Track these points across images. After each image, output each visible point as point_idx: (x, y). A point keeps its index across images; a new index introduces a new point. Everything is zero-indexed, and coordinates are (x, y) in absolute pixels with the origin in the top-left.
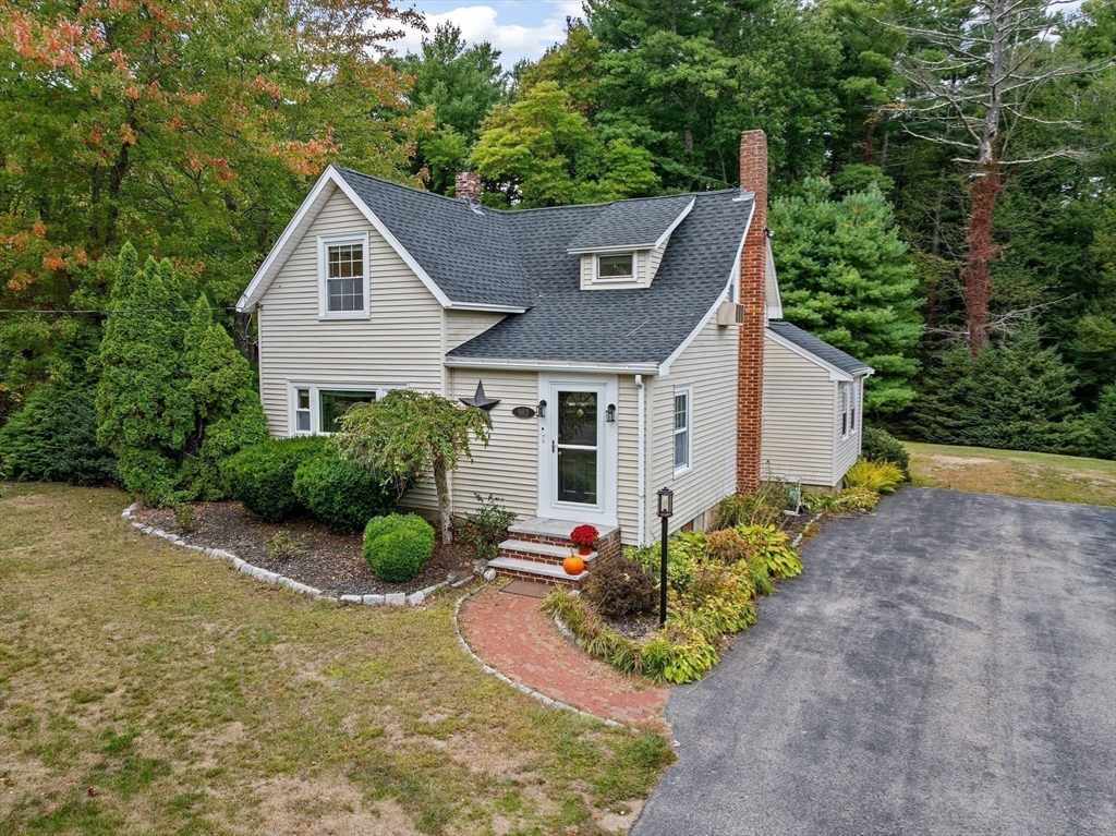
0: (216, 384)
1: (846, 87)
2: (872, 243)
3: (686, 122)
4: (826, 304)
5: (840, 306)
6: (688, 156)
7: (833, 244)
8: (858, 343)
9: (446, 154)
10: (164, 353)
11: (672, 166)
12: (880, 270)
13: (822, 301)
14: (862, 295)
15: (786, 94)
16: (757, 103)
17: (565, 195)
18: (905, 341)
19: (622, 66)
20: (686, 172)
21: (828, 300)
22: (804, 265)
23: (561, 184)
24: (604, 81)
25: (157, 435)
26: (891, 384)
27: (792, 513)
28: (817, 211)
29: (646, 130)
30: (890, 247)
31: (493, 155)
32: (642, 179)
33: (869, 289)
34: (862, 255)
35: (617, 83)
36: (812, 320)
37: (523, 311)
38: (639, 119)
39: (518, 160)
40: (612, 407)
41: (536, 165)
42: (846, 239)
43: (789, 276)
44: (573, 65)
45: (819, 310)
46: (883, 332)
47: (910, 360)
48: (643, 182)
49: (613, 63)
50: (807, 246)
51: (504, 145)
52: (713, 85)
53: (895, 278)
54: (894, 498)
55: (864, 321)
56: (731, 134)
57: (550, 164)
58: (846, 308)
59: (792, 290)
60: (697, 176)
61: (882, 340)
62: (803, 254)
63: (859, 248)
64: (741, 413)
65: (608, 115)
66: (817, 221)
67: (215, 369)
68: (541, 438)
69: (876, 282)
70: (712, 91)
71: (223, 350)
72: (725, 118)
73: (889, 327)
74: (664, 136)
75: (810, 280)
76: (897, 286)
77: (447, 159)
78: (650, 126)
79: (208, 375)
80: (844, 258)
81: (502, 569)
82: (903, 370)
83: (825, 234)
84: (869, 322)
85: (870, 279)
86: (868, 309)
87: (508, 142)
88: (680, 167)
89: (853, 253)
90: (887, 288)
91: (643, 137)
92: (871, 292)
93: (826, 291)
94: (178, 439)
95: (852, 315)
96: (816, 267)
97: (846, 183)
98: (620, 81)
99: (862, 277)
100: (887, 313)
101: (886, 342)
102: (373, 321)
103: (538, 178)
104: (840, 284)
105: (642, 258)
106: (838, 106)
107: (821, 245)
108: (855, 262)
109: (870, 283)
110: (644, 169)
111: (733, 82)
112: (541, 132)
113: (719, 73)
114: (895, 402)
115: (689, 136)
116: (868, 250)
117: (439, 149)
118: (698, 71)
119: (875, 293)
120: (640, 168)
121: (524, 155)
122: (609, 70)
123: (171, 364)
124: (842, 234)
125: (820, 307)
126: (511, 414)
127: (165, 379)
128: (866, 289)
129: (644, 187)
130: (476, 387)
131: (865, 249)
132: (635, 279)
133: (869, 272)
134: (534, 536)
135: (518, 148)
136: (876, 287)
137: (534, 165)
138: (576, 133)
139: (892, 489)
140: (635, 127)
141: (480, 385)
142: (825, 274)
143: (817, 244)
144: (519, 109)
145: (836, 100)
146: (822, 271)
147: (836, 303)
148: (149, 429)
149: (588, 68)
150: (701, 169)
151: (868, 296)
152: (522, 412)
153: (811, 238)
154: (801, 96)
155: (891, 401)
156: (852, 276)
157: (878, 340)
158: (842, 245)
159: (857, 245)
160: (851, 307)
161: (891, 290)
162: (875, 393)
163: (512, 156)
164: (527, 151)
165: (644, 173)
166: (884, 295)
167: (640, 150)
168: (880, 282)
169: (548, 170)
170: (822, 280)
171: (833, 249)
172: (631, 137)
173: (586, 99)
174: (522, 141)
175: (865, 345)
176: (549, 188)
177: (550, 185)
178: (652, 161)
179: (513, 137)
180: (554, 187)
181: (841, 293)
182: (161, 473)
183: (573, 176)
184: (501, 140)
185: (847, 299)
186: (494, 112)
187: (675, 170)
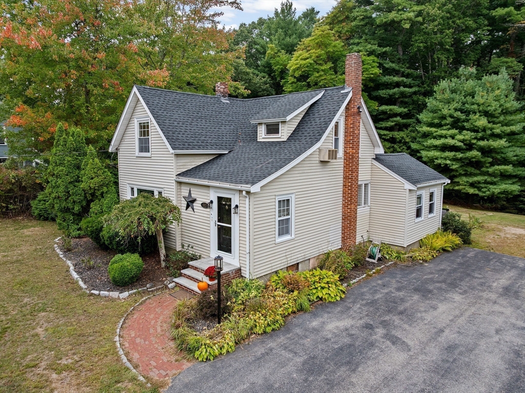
0: (91, 185)
1: (493, 14)
2: (497, 103)
3: (397, 42)
4: (467, 137)
5: (475, 138)
6: (399, 59)
7: (473, 104)
8: (486, 158)
9: (281, 65)
10: (71, 171)
11: (389, 65)
12: (502, 118)
13: (464, 135)
14: (489, 132)
15: (453, 22)
16: (434, 29)
17: (331, 82)
18: (515, 158)
19: (363, 15)
20: (397, 68)
21: (467, 135)
22: (455, 115)
23: (329, 77)
24: (353, 24)
25: (68, 207)
26: (507, 182)
27: (373, 261)
28: (465, 86)
29: (375, 47)
30: (508, 105)
31: (296, 65)
32: (371, 72)
33: (494, 129)
34: (490, 110)
35: (360, 24)
36: (457, 146)
37: (227, 152)
38: (372, 42)
39: (308, 66)
40: (237, 206)
41: (317, 68)
42: (481, 101)
43: (447, 122)
44: (339, 17)
45: (463, 141)
46: (502, 153)
47: (521, 168)
48: (372, 74)
49: (358, 14)
50: (459, 106)
51: (302, 59)
52: (408, 21)
53: (513, 122)
54: (449, 255)
55: (489, 147)
56: (420, 47)
57: (324, 67)
58: (479, 140)
59: (449, 129)
60: (403, 70)
61: (501, 157)
62: (456, 110)
63: (489, 106)
64: (345, 206)
65: (356, 41)
66: (466, 91)
67: (92, 178)
68: (211, 219)
69: (498, 125)
70: (406, 25)
71: (95, 170)
72: (417, 38)
73: (506, 149)
74: (384, 50)
75: (460, 124)
76: (511, 127)
77: (282, 67)
78: (377, 45)
79: (89, 180)
80: (480, 112)
81: (178, 284)
82: (515, 174)
83: (469, 99)
84: (492, 147)
85: (494, 123)
86: (491, 140)
87: (304, 58)
88: (393, 65)
89: (486, 109)
90: (505, 128)
91: (374, 51)
92: (495, 131)
93: (468, 130)
94: (77, 208)
95: (482, 143)
96: (463, 117)
97: (493, 68)
98: (362, 23)
99: (489, 122)
100: (502, 142)
101: (504, 158)
102: (152, 158)
103: (317, 75)
104: (476, 126)
105: (283, 125)
106: (488, 26)
107: (466, 105)
108: (486, 114)
109: (495, 126)
110: (372, 67)
111: (420, 19)
112: (319, 51)
113: (412, 15)
114: (507, 192)
115: (400, 49)
116: (494, 106)
117: (278, 63)
118: (401, 14)
119: (497, 131)
120: (370, 67)
121: (311, 64)
122: (357, 17)
123: (74, 176)
124: (478, 99)
125: (463, 139)
126: (200, 205)
127: (70, 183)
128: (491, 129)
129: (372, 76)
130: (188, 192)
131: (492, 106)
132: (280, 136)
133: (495, 119)
134: (197, 268)
135: (308, 60)
136: (498, 128)
137: (316, 69)
138: (337, 51)
139: (450, 249)
140: (369, 46)
141: (190, 191)
142: (467, 121)
143: (464, 104)
144: (310, 41)
145: (486, 22)
146: (466, 119)
147: (473, 137)
148: (64, 204)
149: (347, 17)
150: (405, 66)
151: (493, 133)
152: (205, 205)
153: (461, 101)
154: (462, 23)
155: (504, 191)
156: (482, 122)
157: (499, 157)
158: (479, 105)
159: (487, 105)
160: (482, 139)
161: (508, 129)
162: (495, 187)
163: (305, 64)
164: (312, 62)
165: (372, 69)
166: (504, 132)
167: (372, 58)
168: (500, 125)
169: (322, 70)
170: (465, 124)
171: (473, 107)
172: (367, 51)
173: (345, 33)
174: (310, 57)
175: (490, 160)
176: (323, 80)
177: (323, 78)
178: (377, 63)
179: (307, 55)
180: (325, 79)
181: (477, 131)
182: (72, 223)
183: (336, 73)
184: (300, 57)
185: (480, 135)
186: (302, 43)
187: (391, 67)
